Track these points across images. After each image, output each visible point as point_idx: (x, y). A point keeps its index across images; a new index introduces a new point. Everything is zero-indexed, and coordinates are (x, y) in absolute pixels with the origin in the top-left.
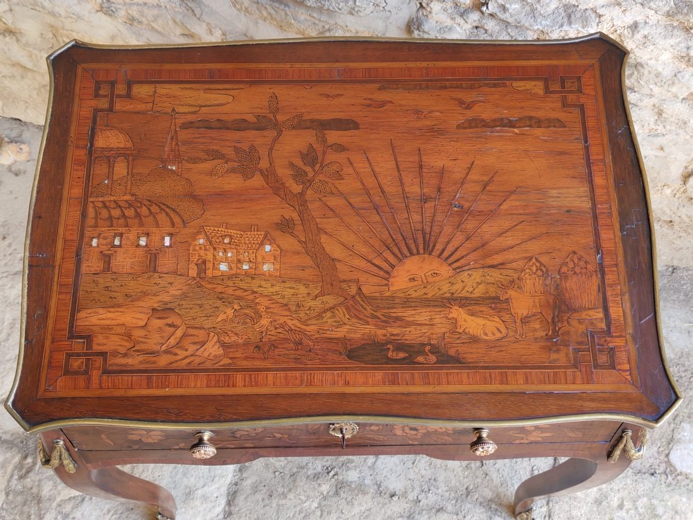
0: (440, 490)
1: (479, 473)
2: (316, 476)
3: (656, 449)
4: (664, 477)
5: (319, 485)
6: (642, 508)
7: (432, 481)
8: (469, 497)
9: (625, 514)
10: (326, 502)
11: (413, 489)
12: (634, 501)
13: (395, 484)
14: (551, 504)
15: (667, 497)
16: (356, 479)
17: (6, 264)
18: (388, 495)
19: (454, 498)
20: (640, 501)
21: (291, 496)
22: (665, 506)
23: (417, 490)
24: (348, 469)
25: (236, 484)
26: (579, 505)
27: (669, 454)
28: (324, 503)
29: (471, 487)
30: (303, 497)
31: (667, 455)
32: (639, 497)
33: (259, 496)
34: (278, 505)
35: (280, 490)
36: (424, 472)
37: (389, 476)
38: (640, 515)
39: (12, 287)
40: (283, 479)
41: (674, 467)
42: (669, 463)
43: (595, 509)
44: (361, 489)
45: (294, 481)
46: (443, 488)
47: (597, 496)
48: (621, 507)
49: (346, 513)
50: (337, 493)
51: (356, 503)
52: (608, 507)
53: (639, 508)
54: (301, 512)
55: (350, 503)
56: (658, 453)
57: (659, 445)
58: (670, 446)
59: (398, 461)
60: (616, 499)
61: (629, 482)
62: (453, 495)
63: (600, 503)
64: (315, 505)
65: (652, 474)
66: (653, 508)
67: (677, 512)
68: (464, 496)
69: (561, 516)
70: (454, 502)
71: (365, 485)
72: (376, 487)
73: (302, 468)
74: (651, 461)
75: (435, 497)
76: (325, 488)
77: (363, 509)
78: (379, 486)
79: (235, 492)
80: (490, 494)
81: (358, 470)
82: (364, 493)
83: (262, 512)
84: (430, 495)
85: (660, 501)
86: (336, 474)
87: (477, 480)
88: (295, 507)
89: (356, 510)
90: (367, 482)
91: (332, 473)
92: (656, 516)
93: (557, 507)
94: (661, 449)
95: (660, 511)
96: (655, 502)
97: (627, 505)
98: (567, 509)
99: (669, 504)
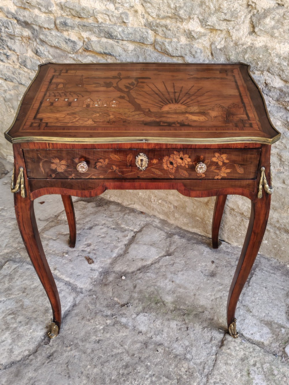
0: (163, 336)
1: (185, 333)
2: (107, 316)
3: (278, 344)
4: (280, 358)
5: (107, 320)
6: (265, 369)
7: (161, 331)
8: (177, 342)
9: (256, 369)
10: (107, 328)
11: (151, 332)
12: (262, 364)
13: (143, 328)
14: (218, 355)
15: (280, 367)
16: (125, 322)
17: (11, 215)
18: (137, 332)
19: (169, 341)
20: (265, 365)
21: (92, 321)
22: (279, 371)
23: (152, 333)
24: (122, 317)
25: (69, 311)
26: (232, 359)
27: (285, 347)
28: (106, 327)
29: (179, 338)
30: (97, 323)
31: (284, 348)
32: (265, 363)
33: (77, 318)
34: (85, 323)
35: (88, 317)
36: (158, 326)
37: (141, 324)
38: (264, 372)
39: (9, 222)
40: (91, 313)
41: (287, 354)
42: (284, 352)
43: (240, 363)
44: (125, 326)
45: (96, 315)
46: (165, 335)
47: (243, 357)
48: (254, 365)
49: (115, 334)
50: (114, 325)
51: (121, 331)
52: (248, 364)
53: (264, 368)
54: (94, 329)
55: (119, 331)
56: (279, 346)
57: (280, 342)
58: (286, 344)
59: (147, 319)
60: (252, 361)
61: (261, 354)
62: (169, 339)
63: (244, 361)
64: (102, 327)
65: (274, 355)
66: (272, 370)
67: (285, 376)
68: (174, 341)
69: (222, 361)
70: (169, 342)
71: (128, 325)
72: (133, 327)
73: (101, 311)
74: (275, 349)
75: (160, 338)
76: (108, 322)
77: (124, 334)
78: (135, 327)
79: (67, 314)
80: (188, 343)
81: (127, 319)
82: (126, 328)
83: (76, 325)
84: (158, 337)
85: (277, 368)
86: (116, 317)
87: (183, 336)
88: (92, 326)
89: (120, 334)
90: (130, 324)
91: (114, 317)
92: (273, 375)
93: (220, 357)
94: (281, 344)
95: (276, 372)
96: (274, 367)
97: (258, 365)
98: (226, 358)
99: (281, 370)
